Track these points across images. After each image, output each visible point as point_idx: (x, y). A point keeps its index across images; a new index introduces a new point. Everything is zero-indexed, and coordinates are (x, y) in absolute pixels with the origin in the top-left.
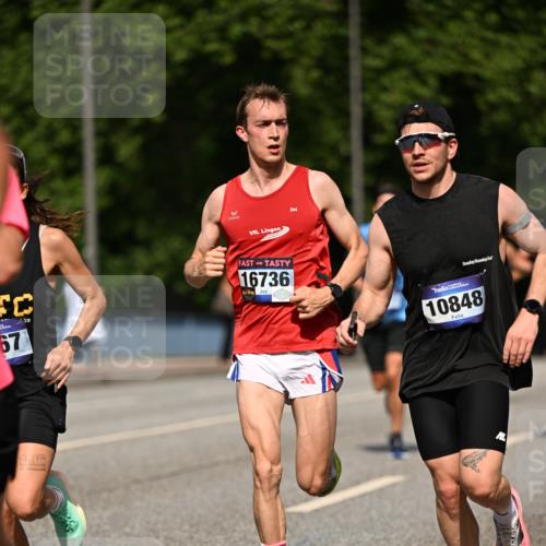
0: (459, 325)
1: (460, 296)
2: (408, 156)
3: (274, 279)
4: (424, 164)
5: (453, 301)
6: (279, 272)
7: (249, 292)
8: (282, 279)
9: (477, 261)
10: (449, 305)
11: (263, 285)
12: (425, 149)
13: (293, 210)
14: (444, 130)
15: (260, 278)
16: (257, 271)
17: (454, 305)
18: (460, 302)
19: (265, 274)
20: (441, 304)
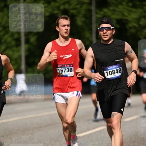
0: (115, 78)
1: (115, 70)
3: (68, 70)
5: (113, 71)
6: (69, 68)
7: (60, 74)
8: (70, 70)
9: (119, 60)
10: (112, 72)
11: (65, 72)
13: (73, 50)
14: (112, 26)
15: (64, 70)
16: (63, 68)
17: (114, 72)
18: (115, 72)
19: (65, 69)
20: (110, 72)
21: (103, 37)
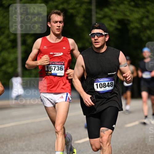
0: (105, 92)
1: (107, 83)
2: (93, 39)
3: (58, 68)
4: (98, 42)
6: (60, 66)
8: (61, 68)
9: (112, 73)
10: (103, 85)
11: (54, 70)
12: (98, 38)
13: (64, 48)
14: (105, 32)
17: (104, 86)
18: (106, 85)
19: (55, 67)
20: (101, 85)
21: (94, 44)
